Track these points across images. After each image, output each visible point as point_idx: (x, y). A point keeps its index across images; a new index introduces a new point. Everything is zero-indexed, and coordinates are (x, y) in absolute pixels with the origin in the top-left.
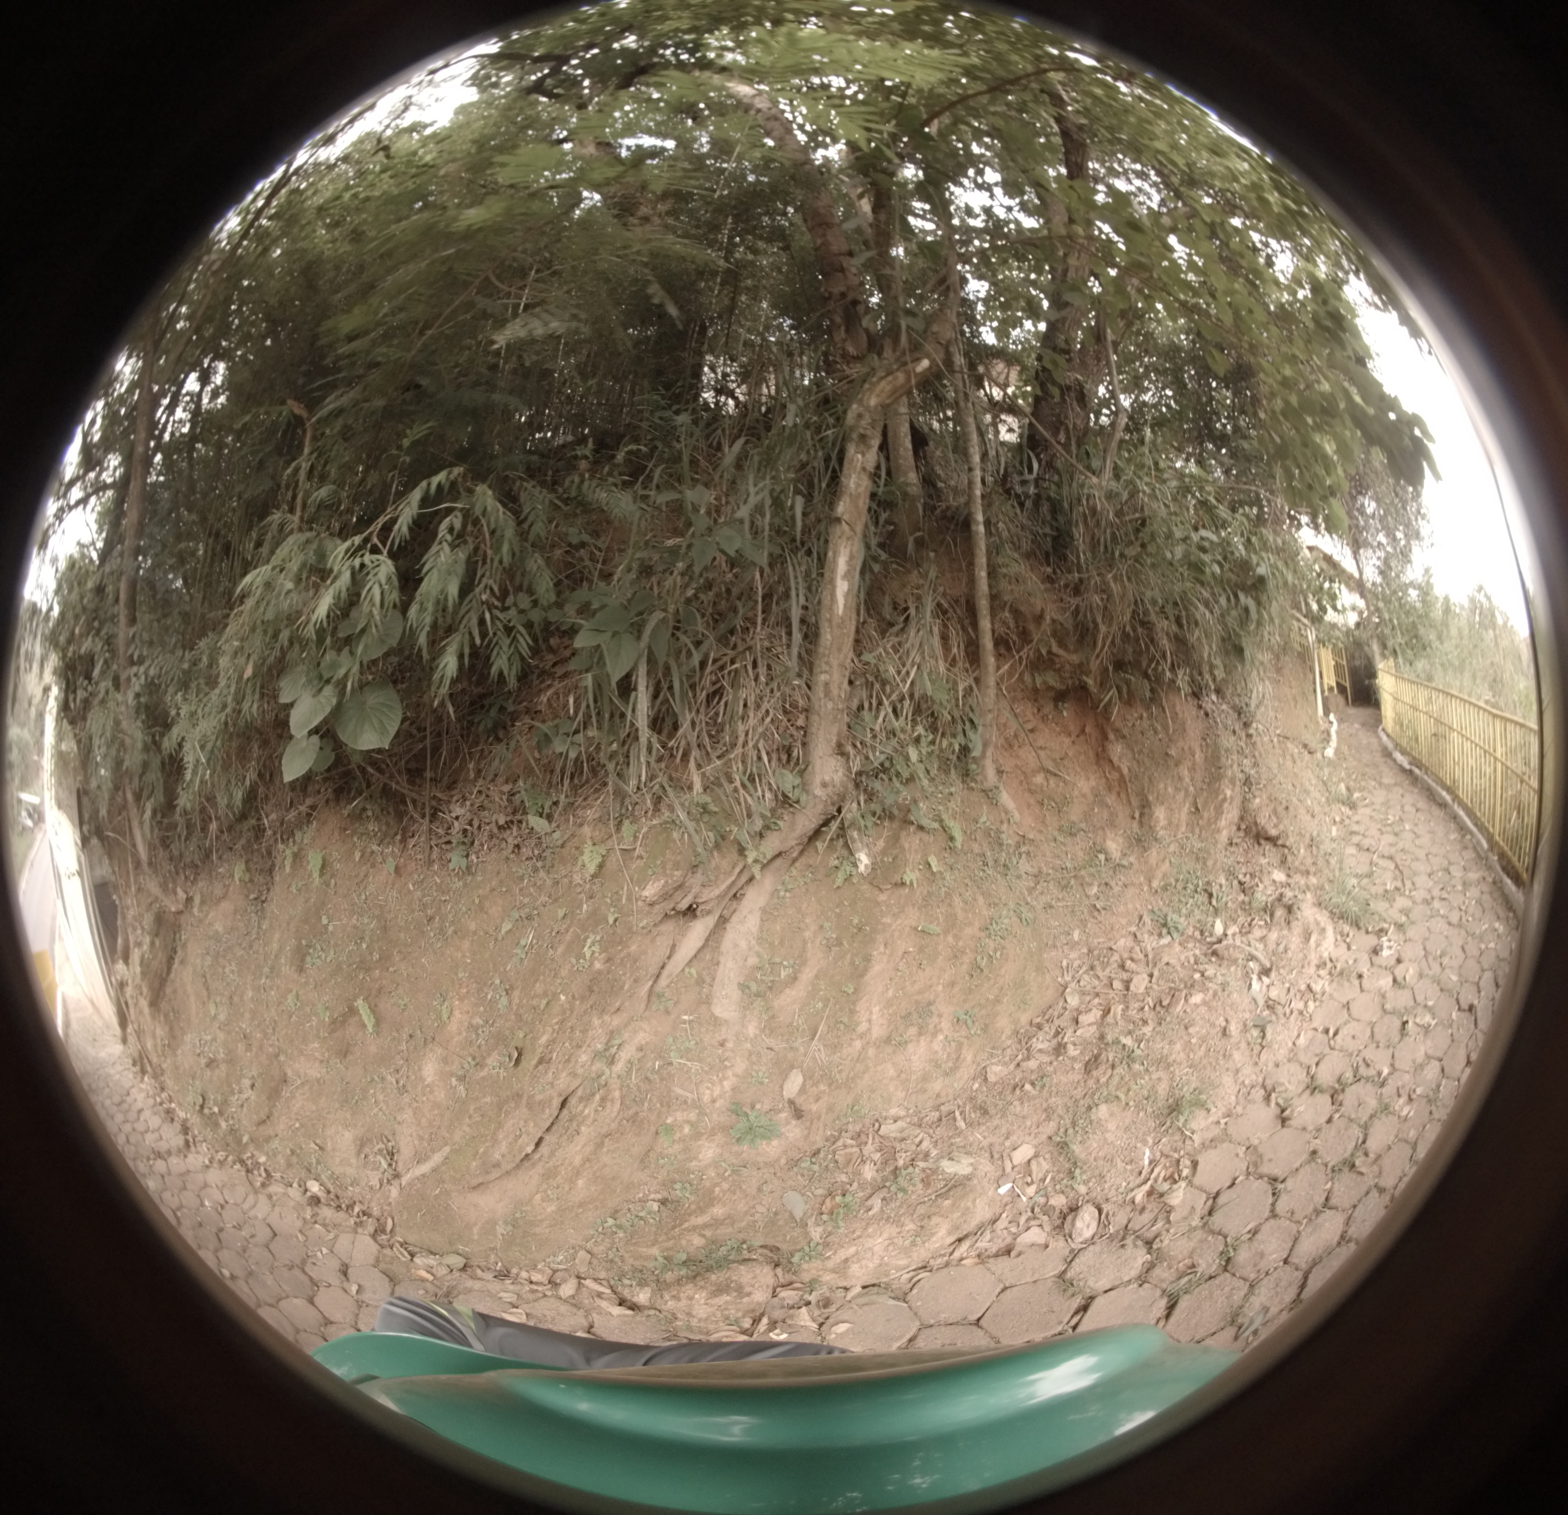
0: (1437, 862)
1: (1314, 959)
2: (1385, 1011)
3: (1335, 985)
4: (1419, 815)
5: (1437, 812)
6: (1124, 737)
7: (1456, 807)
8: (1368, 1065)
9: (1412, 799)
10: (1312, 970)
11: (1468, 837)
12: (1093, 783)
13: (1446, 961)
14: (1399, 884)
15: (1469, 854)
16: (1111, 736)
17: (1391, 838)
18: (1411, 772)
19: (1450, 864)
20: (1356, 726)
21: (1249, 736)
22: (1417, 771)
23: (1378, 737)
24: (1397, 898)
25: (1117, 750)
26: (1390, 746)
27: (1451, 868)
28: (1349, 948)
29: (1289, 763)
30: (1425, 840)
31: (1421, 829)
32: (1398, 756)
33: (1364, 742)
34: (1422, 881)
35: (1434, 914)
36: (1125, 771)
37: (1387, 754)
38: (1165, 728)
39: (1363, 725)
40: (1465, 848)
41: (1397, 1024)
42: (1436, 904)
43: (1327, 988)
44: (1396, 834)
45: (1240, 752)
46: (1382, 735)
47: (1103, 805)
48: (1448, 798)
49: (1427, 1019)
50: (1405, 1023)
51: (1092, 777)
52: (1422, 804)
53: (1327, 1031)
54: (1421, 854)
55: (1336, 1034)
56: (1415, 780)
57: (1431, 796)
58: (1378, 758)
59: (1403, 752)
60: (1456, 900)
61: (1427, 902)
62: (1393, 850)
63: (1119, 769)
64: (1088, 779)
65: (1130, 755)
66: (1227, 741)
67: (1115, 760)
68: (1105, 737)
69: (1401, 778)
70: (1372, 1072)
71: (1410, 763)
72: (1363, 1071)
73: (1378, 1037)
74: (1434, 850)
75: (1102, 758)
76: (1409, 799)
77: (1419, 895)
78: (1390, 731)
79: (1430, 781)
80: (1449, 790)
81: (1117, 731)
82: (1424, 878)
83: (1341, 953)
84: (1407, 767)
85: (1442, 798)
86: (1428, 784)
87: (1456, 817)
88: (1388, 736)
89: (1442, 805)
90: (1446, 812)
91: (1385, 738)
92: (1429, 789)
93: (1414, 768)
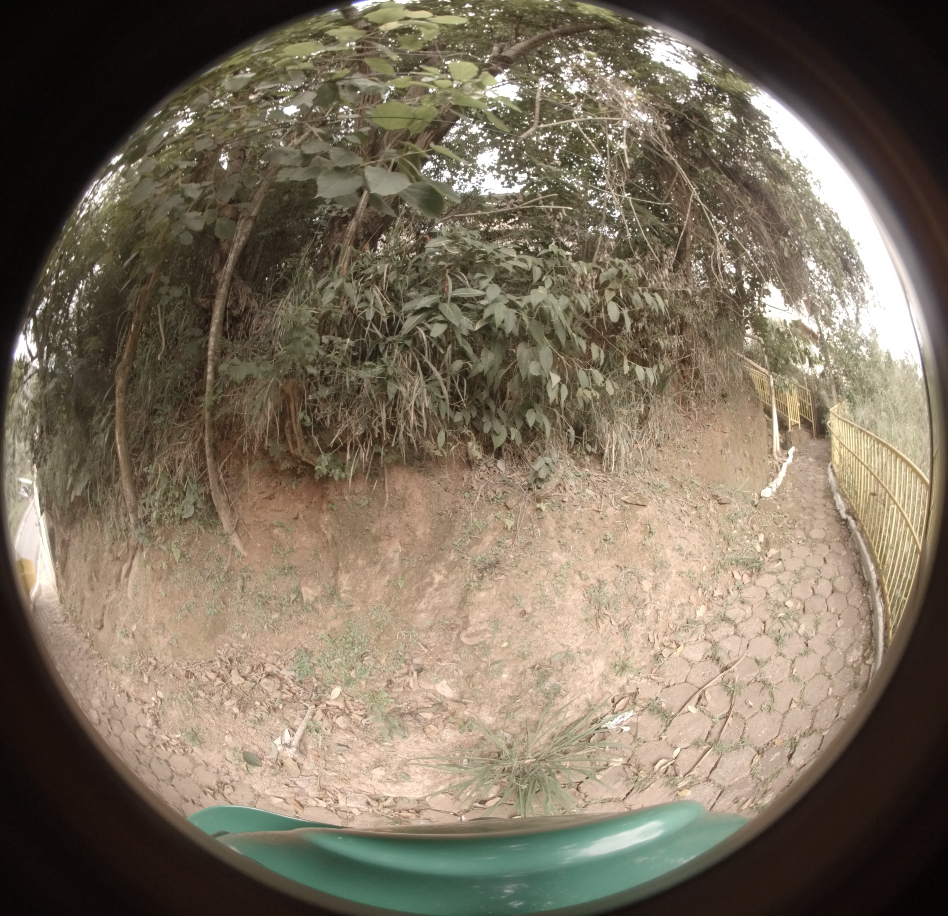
5: (856, 596)
7: (877, 593)
18: (846, 522)
20: (811, 459)
22: (852, 523)
23: (826, 474)
26: (834, 485)
30: (811, 662)
32: (838, 499)
33: (811, 478)
37: (829, 494)
39: (817, 458)
46: (830, 470)
48: (874, 575)
56: (846, 538)
58: (820, 500)
59: (843, 494)
62: (749, 676)
69: (835, 530)
71: (848, 512)
79: (862, 544)
80: (877, 562)
84: (844, 516)
85: (868, 573)
86: (859, 546)
87: (872, 612)
88: (834, 474)
89: (865, 584)
90: (866, 600)
91: (831, 477)
92: (858, 553)
93: (850, 518)
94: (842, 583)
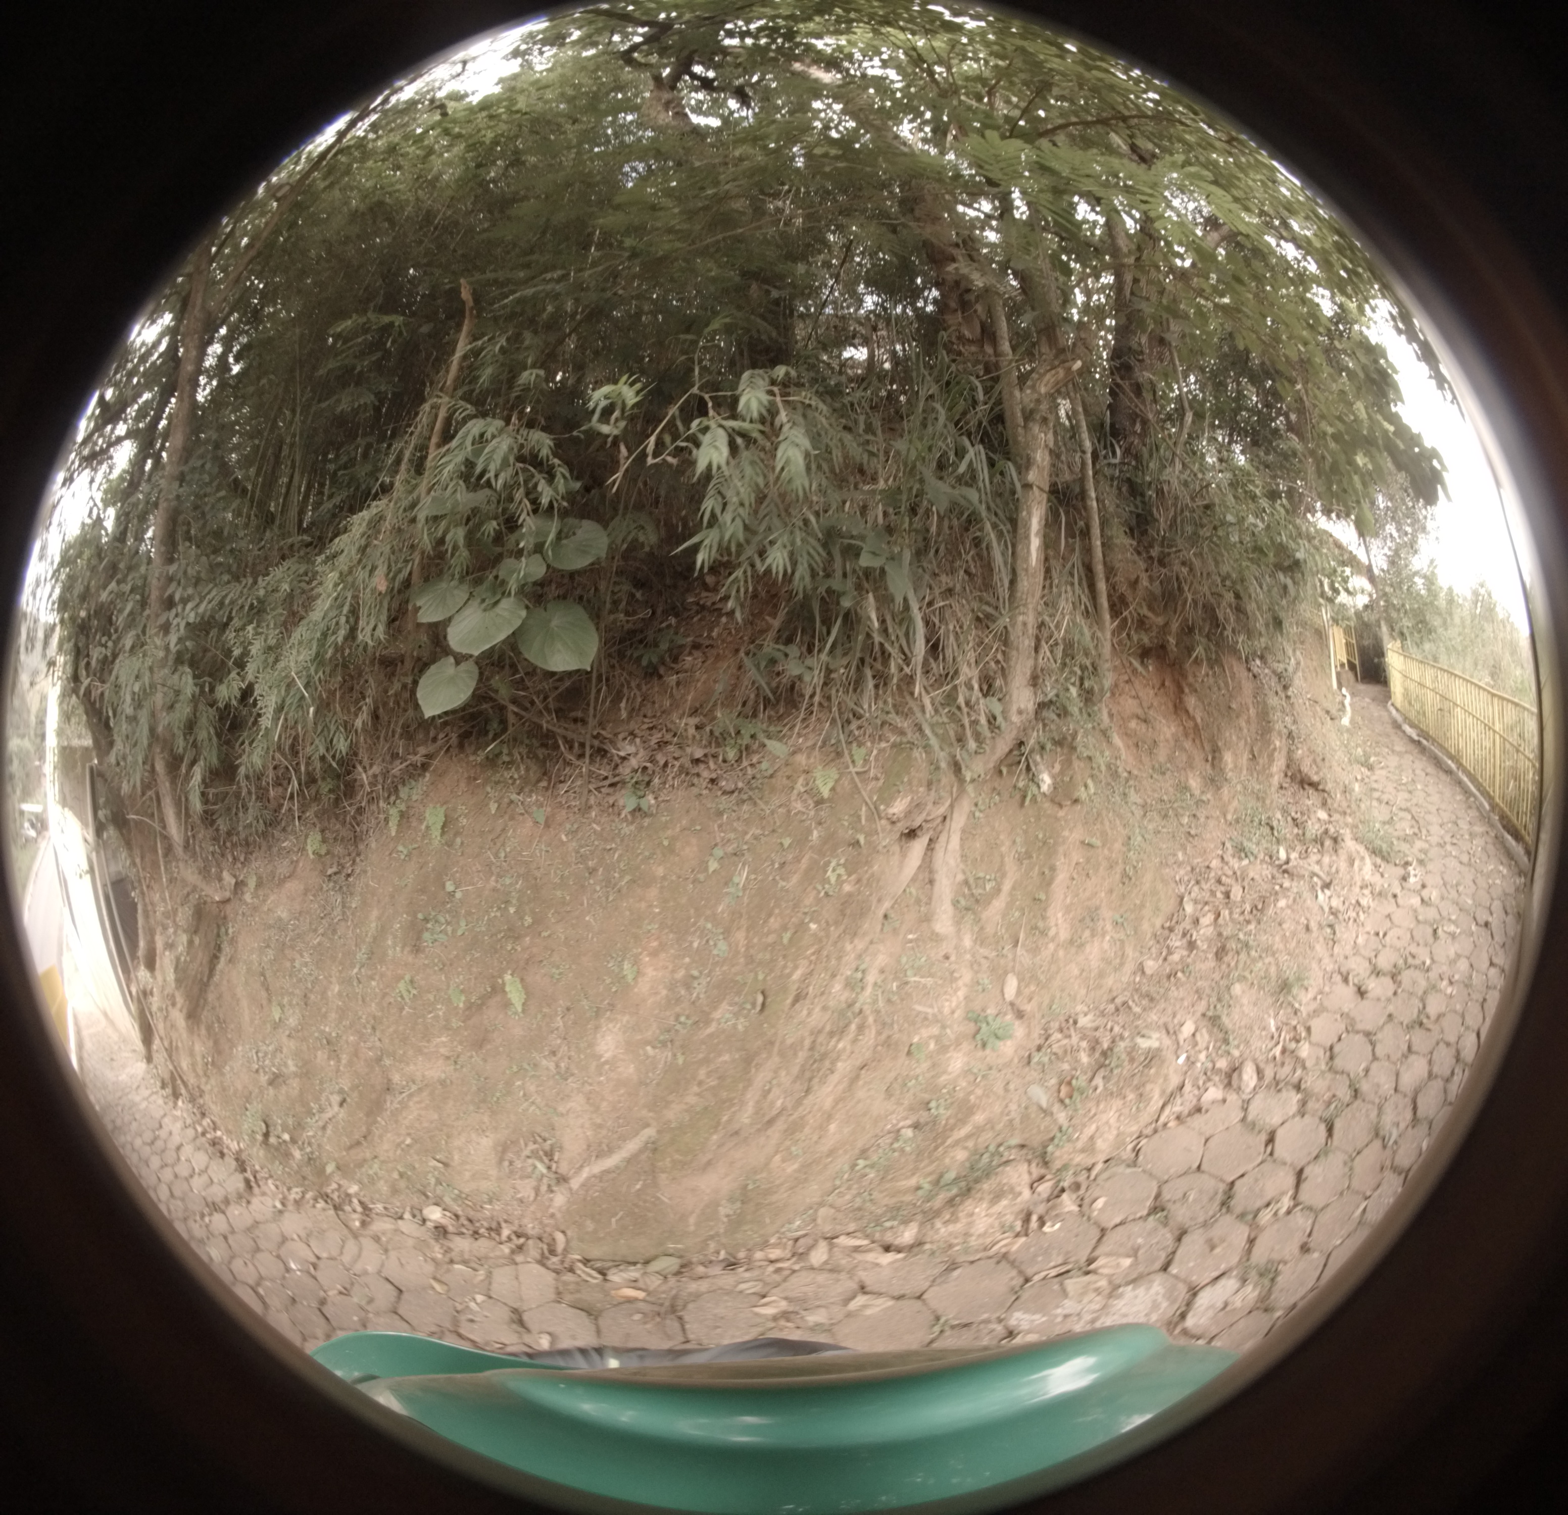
0: (1447, 816)
2: (1418, 921)
3: (1377, 901)
4: (1428, 778)
5: (1443, 776)
7: (1459, 773)
8: (1414, 957)
9: (1421, 765)
11: (1472, 798)
13: (1461, 890)
14: (1416, 831)
15: (1473, 812)
17: (1406, 795)
18: (1419, 742)
19: (1458, 818)
20: (1367, 700)
22: (1424, 742)
23: (1388, 711)
24: (1416, 841)
26: (1400, 719)
28: (1383, 876)
29: (1319, 725)
30: (1435, 798)
31: (1431, 789)
32: (1407, 728)
33: (1377, 715)
34: (1435, 829)
35: (1448, 855)
37: (1397, 726)
38: (1226, 685)
39: (1373, 700)
40: (1470, 807)
41: (1430, 931)
42: (1449, 847)
43: (1371, 904)
44: (1410, 792)
46: (1392, 710)
48: (1453, 766)
49: (1452, 928)
50: (1435, 931)
52: (1431, 769)
53: (1378, 934)
54: (1433, 809)
55: (1384, 936)
56: (1423, 750)
57: (1438, 763)
58: (1389, 729)
59: (1412, 725)
60: (1465, 845)
61: (1441, 845)
62: (1409, 805)
69: (1411, 747)
70: (1417, 962)
71: (1418, 735)
72: (1410, 960)
73: (1417, 938)
74: (1443, 807)
76: (1418, 765)
77: (1434, 840)
78: (1399, 705)
79: (1437, 751)
80: (1452, 757)
82: (1437, 827)
84: (1416, 738)
85: (1448, 765)
86: (1435, 754)
88: (1397, 710)
89: (1449, 771)
91: (1394, 713)
92: (1435, 756)
93: (1422, 740)
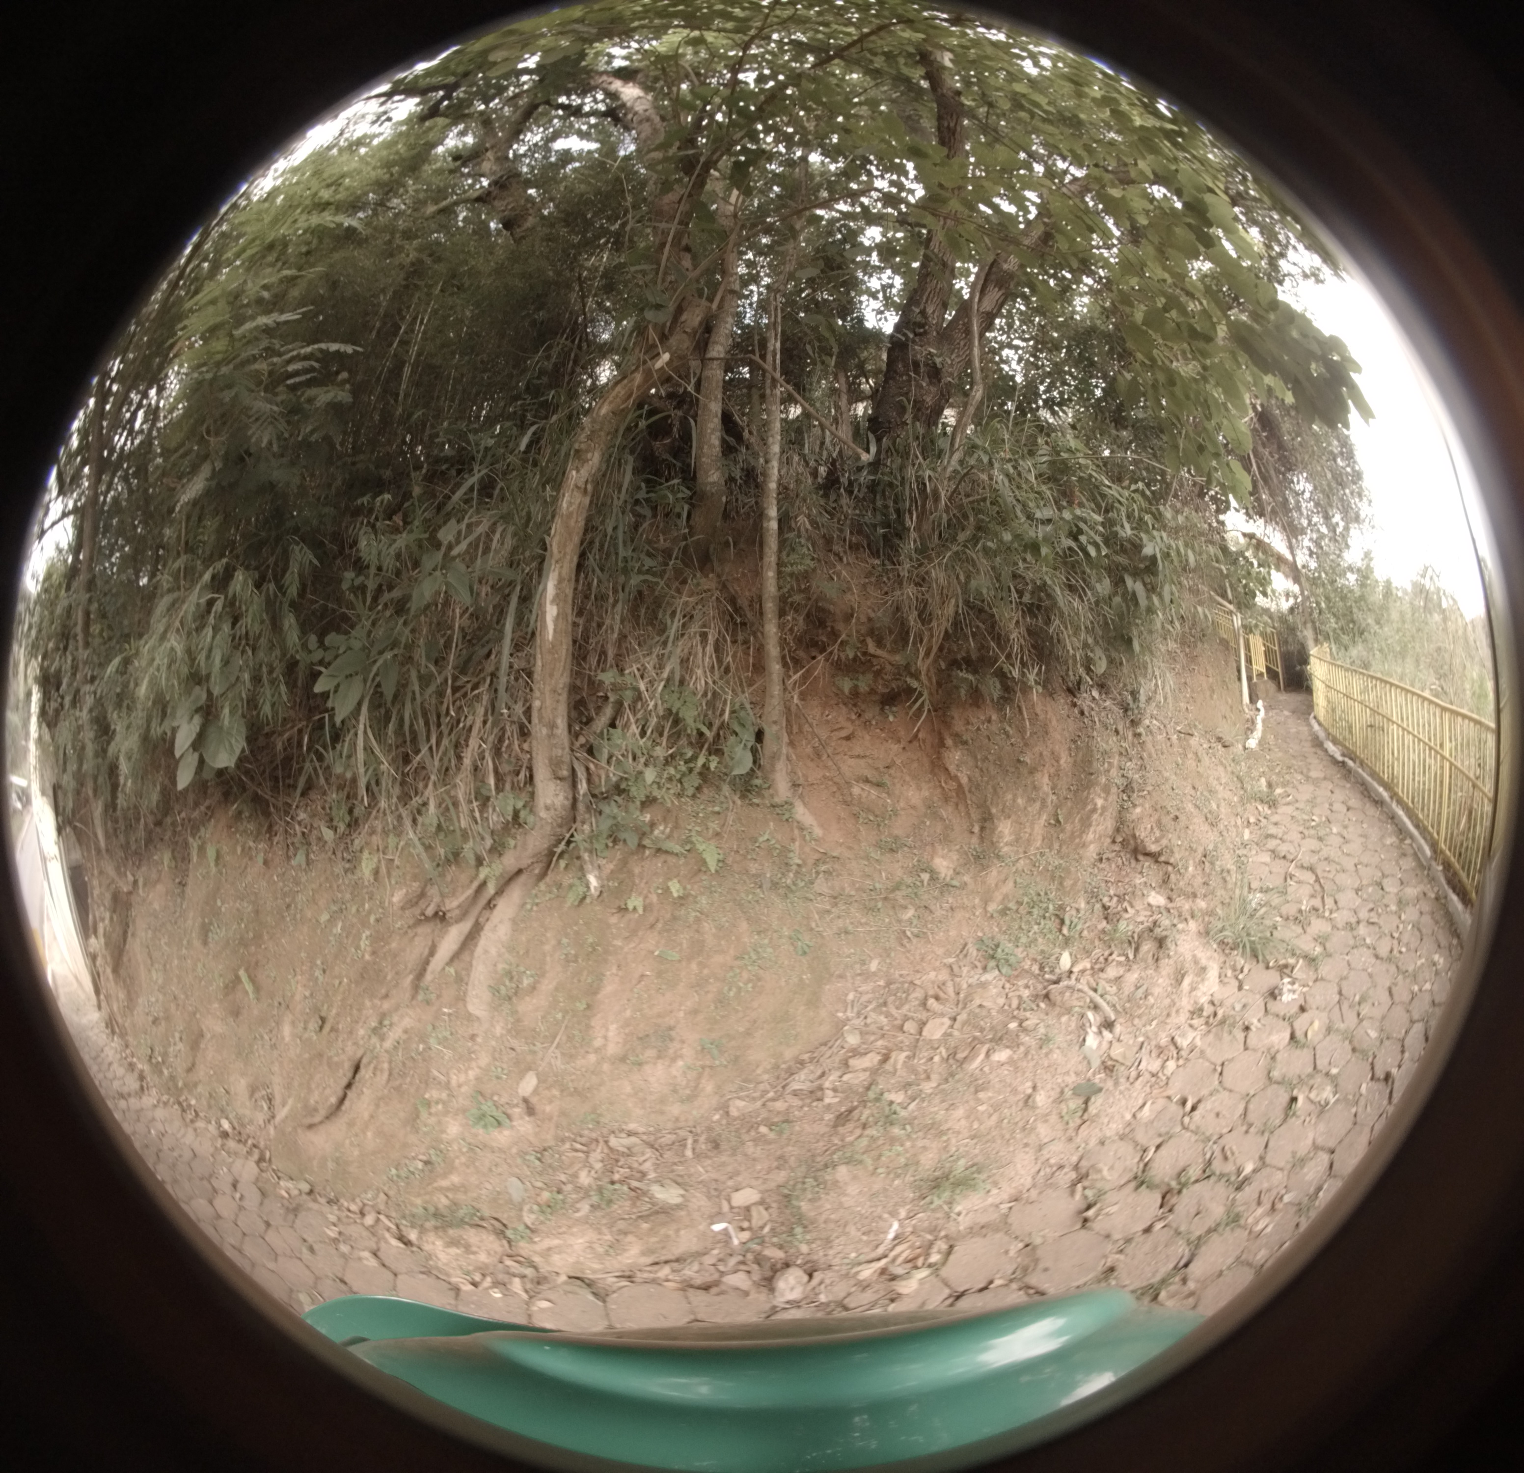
0: (1369, 874)
1: (1186, 1004)
2: (1270, 1079)
3: (1211, 1037)
4: (1350, 814)
5: (1371, 810)
6: (965, 743)
7: (1394, 805)
9: (1342, 795)
10: (1183, 1018)
11: (1408, 841)
12: (926, 793)
13: (1365, 1010)
14: (1317, 902)
15: (1408, 863)
16: (949, 742)
17: (1314, 844)
18: (1343, 763)
19: (1384, 876)
20: (1286, 713)
21: (1137, 735)
22: (1350, 763)
23: (1309, 725)
24: (1313, 920)
25: (954, 757)
26: (1322, 735)
27: (1385, 882)
28: (1240, 988)
29: (1191, 763)
30: (1355, 846)
31: (1352, 833)
32: (1330, 746)
33: (1293, 730)
34: (1347, 898)
35: (1359, 943)
36: (964, 780)
37: (1318, 744)
38: (1021, 731)
39: (1294, 712)
40: (1404, 855)
41: (1285, 1098)
42: (1362, 930)
43: (1198, 1042)
44: (1320, 839)
45: (1124, 754)
46: (1313, 722)
47: (935, 816)
48: (1385, 795)
49: (1327, 1093)
50: (1294, 1100)
51: (925, 786)
53: (1184, 1102)
54: (1349, 864)
55: (1194, 1109)
56: (1348, 775)
57: (1366, 791)
58: (1308, 748)
59: (1335, 742)
60: (1389, 923)
61: (1350, 927)
62: (1314, 859)
63: (955, 778)
64: (919, 789)
65: (971, 763)
66: (1105, 742)
67: (952, 768)
68: (942, 744)
69: (1333, 771)
70: (1230, 1168)
71: (1343, 755)
72: (1218, 1166)
73: (1251, 1117)
74: (1365, 859)
75: (937, 766)
76: (1339, 795)
77: (1342, 917)
78: (1321, 719)
79: (1365, 775)
80: (1387, 786)
81: (957, 736)
82: (1351, 894)
83: (1229, 994)
84: (1340, 758)
85: (1379, 794)
86: (1363, 779)
87: (1393, 817)
88: (1320, 724)
89: (1379, 803)
90: (1382, 812)
91: (1316, 727)
92: (1363, 784)
93: (1347, 760)
94: (1354, 802)
